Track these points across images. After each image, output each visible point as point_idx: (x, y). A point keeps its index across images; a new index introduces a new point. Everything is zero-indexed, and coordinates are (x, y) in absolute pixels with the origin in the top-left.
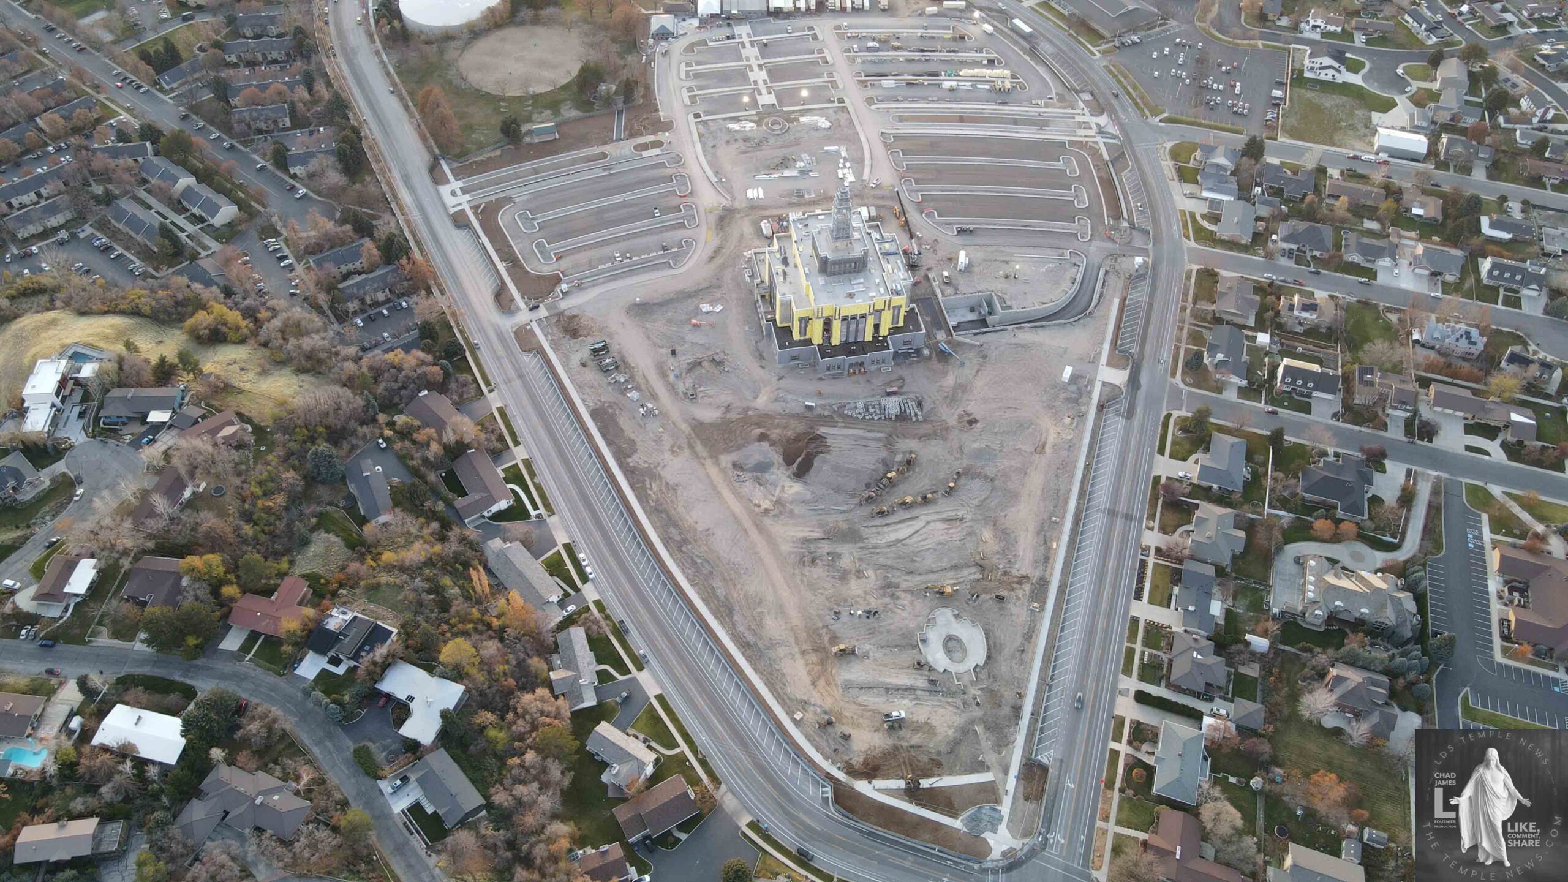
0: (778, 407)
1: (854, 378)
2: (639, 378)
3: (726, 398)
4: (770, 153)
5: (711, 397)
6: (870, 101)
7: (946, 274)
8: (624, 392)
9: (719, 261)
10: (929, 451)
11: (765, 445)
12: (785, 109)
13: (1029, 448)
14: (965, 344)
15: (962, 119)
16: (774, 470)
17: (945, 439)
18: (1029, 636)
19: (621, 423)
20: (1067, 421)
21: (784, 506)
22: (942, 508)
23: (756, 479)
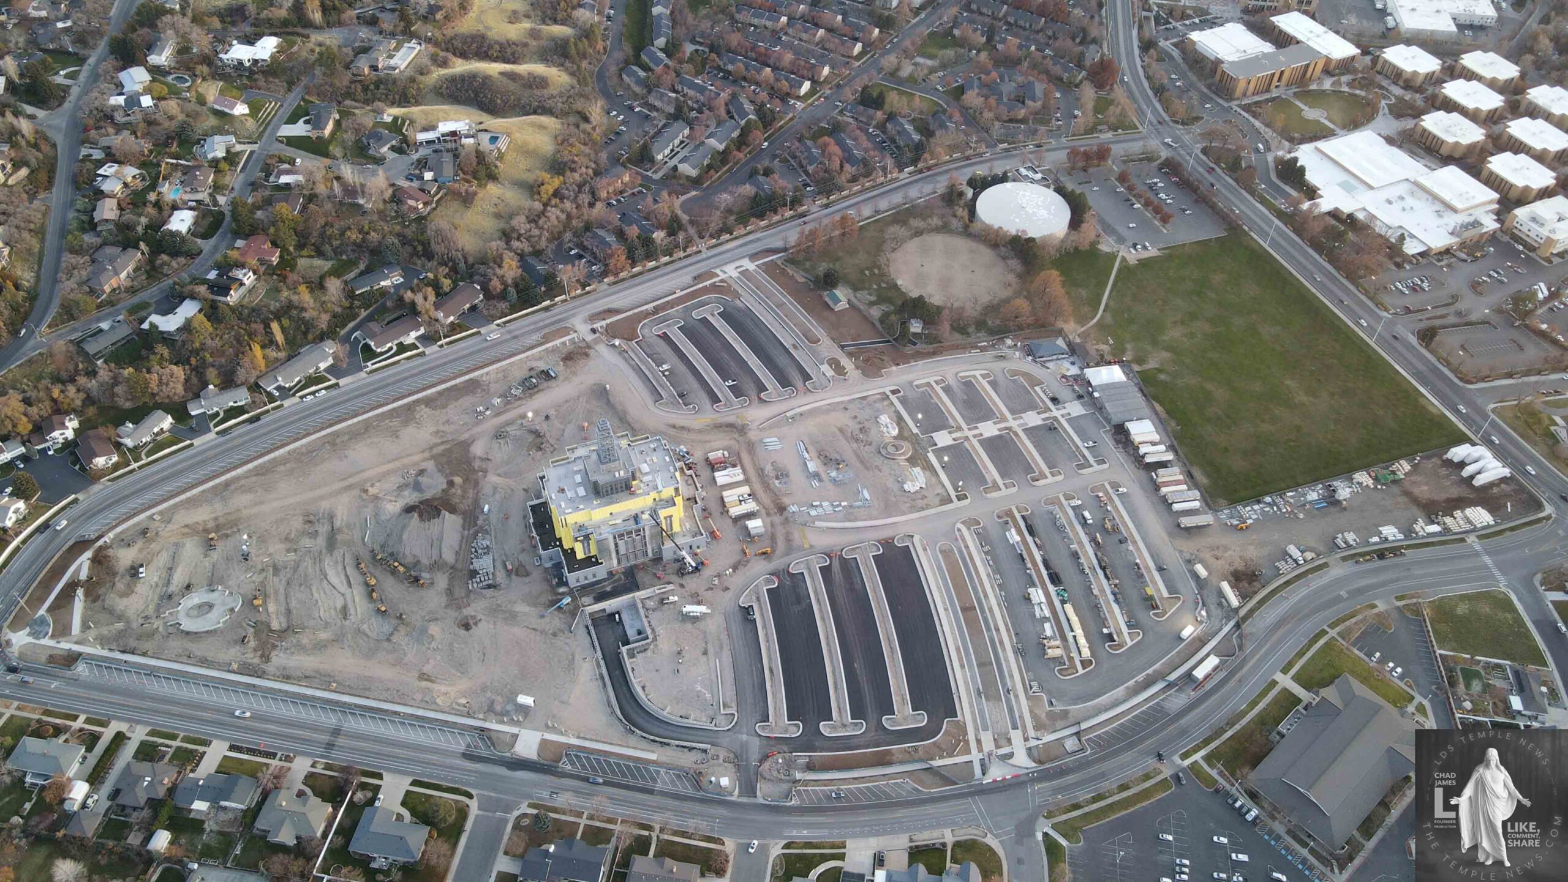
0: (488, 490)
2: (518, 403)
3: (497, 456)
4: (846, 449)
5: (500, 448)
6: (972, 522)
7: (674, 598)
8: (501, 396)
9: (672, 432)
10: (434, 598)
11: (445, 486)
12: (930, 454)
13: (427, 669)
16: (415, 493)
17: (446, 607)
18: (204, 662)
19: (465, 398)
20: (463, 701)
22: (360, 605)
23: (406, 486)
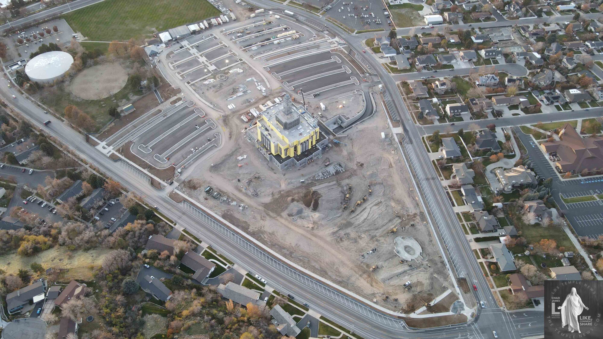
0: (290, 187)
1: (311, 164)
2: (231, 196)
3: (269, 191)
4: (226, 89)
5: (263, 192)
6: (252, 57)
7: (320, 113)
8: (229, 204)
9: (234, 137)
10: (354, 181)
11: (295, 203)
12: (222, 69)
13: (386, 167)
14: (341, 137)
15: (289, 54)
16: (304, 211)
17: (356, 175)
18: (430, 235)
19: (236, 216)
20: (393, 152)
21: (317, 223)
22: (372, 201)
23: (300, 217)
